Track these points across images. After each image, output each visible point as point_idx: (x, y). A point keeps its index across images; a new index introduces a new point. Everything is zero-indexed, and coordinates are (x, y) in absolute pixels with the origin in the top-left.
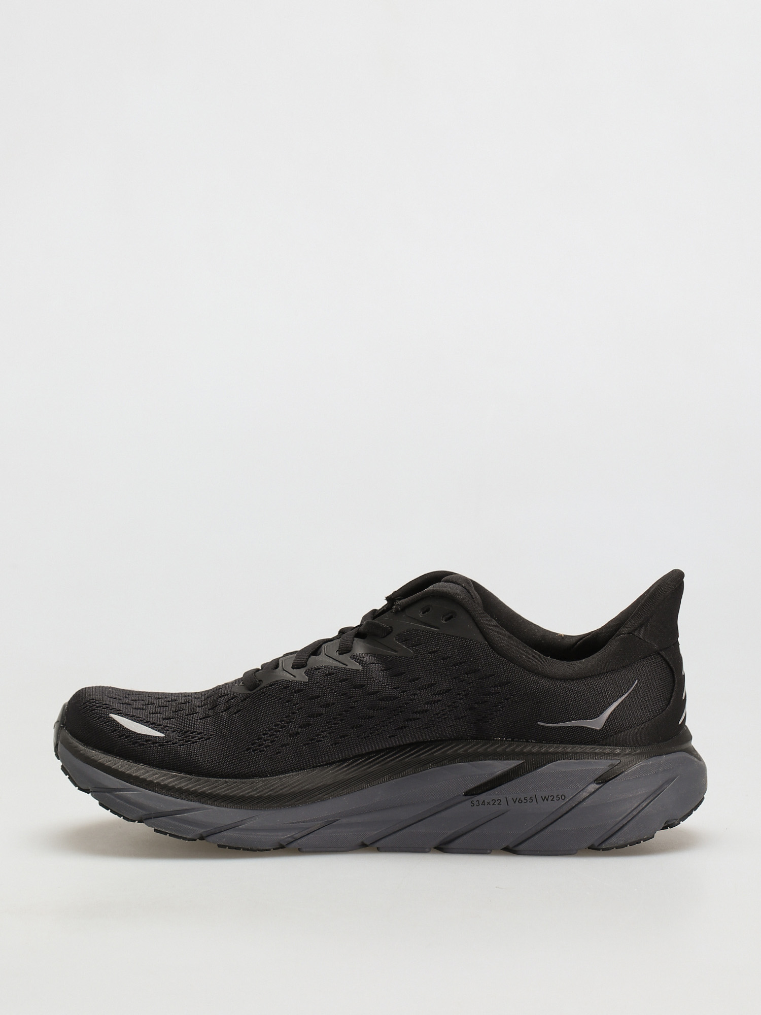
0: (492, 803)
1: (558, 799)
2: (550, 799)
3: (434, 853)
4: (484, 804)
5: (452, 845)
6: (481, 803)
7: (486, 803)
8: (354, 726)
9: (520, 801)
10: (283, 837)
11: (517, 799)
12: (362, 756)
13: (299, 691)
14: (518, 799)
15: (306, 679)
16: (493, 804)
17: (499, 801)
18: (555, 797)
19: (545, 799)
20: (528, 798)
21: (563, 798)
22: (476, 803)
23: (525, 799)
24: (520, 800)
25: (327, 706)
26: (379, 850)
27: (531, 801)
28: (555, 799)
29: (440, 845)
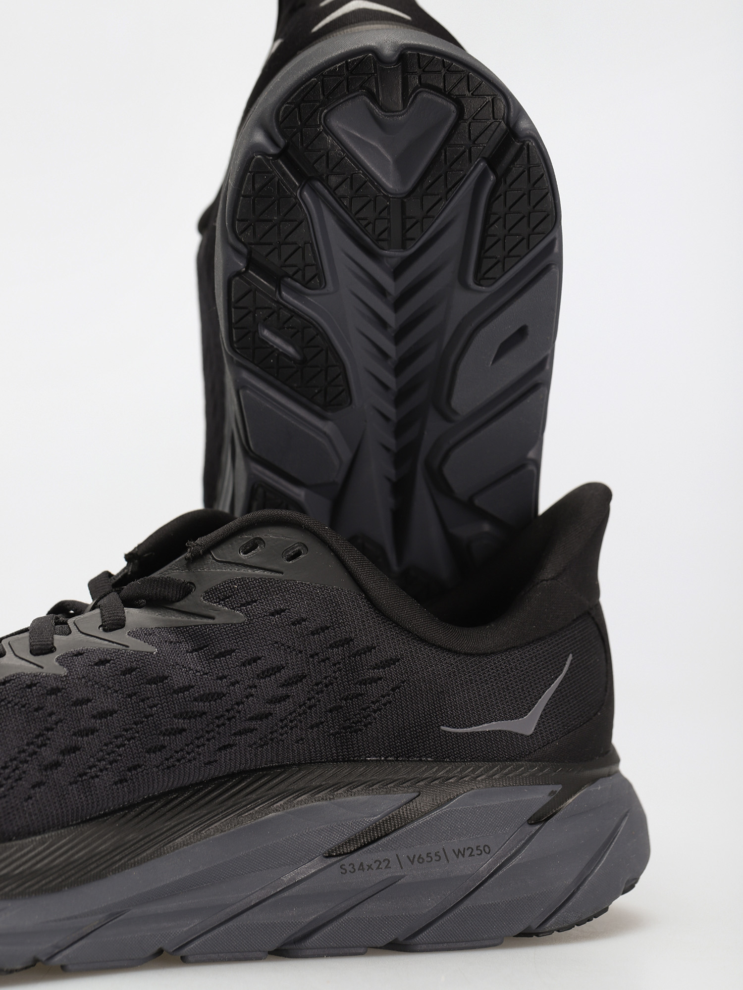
0: (375, 866)
1: (479, 852)
2: (468, 853)
3: (270, 960)
4: (363, 869)
5: (309, 943)
6: (356, 867)
7: (366, 868)
8: (150, 749)
9: (421, 860)
10: (41, 947)
11: (414, 855)
12: (156, 798)
13: (54, 691)
14: (417, 857)
15: (63, 671)
16: (378, 868)
17: (387, 862)
18: (475, 849)
19: (459, 853)
20: (432, 855)
21: (487, 849)
22: (349, 868)
23: (427, 856)
24: (419, 857)
25: (103, 715)
26: (185, 961)
27: (438, 858)
28: (475, 852)
29: (285, 944)
